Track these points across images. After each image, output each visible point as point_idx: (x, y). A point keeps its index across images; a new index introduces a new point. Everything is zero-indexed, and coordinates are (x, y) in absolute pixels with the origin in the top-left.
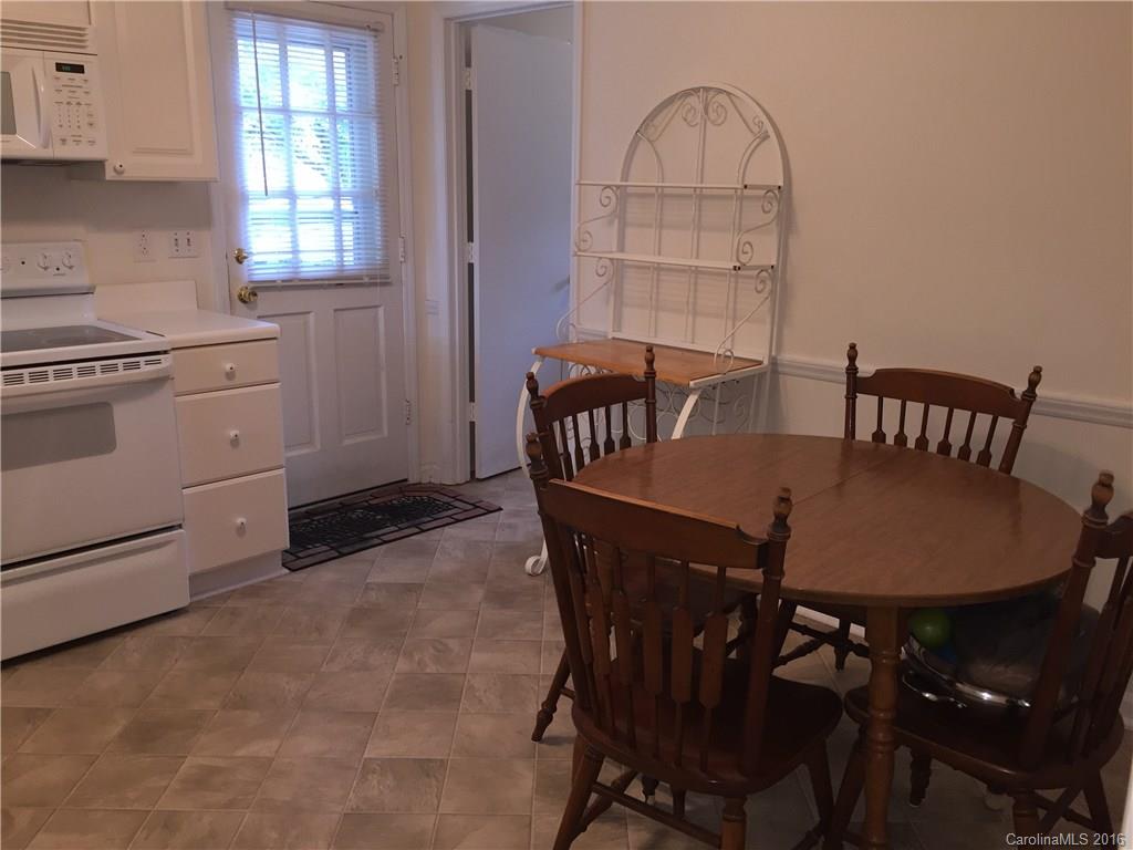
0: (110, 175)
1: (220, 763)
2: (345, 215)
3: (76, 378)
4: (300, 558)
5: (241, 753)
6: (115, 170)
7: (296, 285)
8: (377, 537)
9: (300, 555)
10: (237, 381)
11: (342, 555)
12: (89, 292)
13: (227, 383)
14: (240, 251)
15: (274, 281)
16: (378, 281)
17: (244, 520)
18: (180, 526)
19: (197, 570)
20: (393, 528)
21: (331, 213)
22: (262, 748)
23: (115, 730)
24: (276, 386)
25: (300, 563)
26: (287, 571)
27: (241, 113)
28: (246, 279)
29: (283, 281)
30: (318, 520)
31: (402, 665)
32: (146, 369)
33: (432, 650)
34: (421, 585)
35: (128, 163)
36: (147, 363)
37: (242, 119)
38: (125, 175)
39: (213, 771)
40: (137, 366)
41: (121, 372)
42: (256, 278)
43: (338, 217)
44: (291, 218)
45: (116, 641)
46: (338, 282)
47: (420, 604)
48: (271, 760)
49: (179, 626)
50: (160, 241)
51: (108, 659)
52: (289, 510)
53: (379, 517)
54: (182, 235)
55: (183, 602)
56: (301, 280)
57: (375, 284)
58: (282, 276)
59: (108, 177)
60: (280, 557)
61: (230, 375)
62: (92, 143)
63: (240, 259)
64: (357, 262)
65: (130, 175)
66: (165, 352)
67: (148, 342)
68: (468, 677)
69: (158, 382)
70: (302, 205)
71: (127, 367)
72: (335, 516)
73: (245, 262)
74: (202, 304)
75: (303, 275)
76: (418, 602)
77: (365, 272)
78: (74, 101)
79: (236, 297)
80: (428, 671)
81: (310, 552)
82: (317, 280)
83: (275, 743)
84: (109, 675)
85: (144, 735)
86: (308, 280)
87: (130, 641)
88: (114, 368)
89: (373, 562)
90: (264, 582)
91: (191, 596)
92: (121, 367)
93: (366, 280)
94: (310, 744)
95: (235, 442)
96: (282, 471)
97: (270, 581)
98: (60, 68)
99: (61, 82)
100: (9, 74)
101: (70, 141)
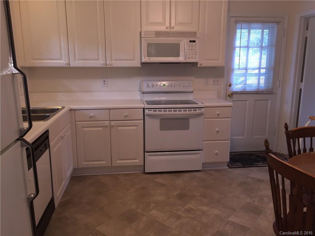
0: (199, 65)
1: (194, 208)
2: (261, 74)
3: (183, 112)
4: (232, 165)
5: (199, 207)
6: (200, 65)
7: (244, 93)
8: (256, 164)
9: (233, 164)
10: (220, 116)
11: (244, 167)
12: (192, 92)
13: (218, 117)
14: (230, 84)
15: (238, 92)
16: (269, 93)
17: (217, 152)
18: (202, 150)
19: (204, 162)
20: (262, 163)
21: (257, 73)
22: (205, 208)
23: (176, 193)
24: (230, 119)
25: (232, 166)
26: (228, 168)
27: (235, 48)
28: (231, 91)
29: (241, 92)
30: (242, 157)
31: (248, 200)
32: (198, 111)
33: (258, 199)
34: (263, 181)
35: (204, 63)
36: (199, 110)
37: (235, 50)
38: (202, 65)
39: (192, 209)
40: (196, 110)
41: (187, 112)
42: (234, 91)
43: (259, 75)
44: (245, 75)
45: (184, 174)
46: (257, 93)
47: (261, 185)
48: (206, 212)
49: (198, 174)
50: (211, 81)
51: (181, 178)
52: (230, 152)
53: (259, 159)
54: (216, 80)
55: (201, 169)
56: (245, 92)
57: (268, 94)
58: (241, 90)
59: (198, 66)
60: (227, 164)
61: (218, 115)
62: (195, 58)
63: (230, 86)
64: (264, 87)
65: (203, 65)
66: (203, 108)
67: (200, 105)
68: (266, 209)
69: (200, 115)
70: (249, 72)
71: (194, 110)
72: (247, 156)
73: (231, 87)
74: (219, 97)
75: (247, 90)
76: (260, 185)
77: (265, 90)
78: (192, 49)
79: (228, 95)
80: (255, 204)
81: (236, 164)
82: (251, 92)
83: (208, 208)
84: (179, 181)
85: (181, 196)
86: (248, 92)
87: (187, 175)
88: (191, 110)
89: (252, 171)
90: (221, 169)
91: (202, 168)
92: (192, 110)
93: (266, 92)
94: (216, 211)
95: (218, 132)
96: (229, 141)
97: (223, 169)
98: (190, 41)
99: (190, 45)
100: (179, 44)
101: (190, 58)
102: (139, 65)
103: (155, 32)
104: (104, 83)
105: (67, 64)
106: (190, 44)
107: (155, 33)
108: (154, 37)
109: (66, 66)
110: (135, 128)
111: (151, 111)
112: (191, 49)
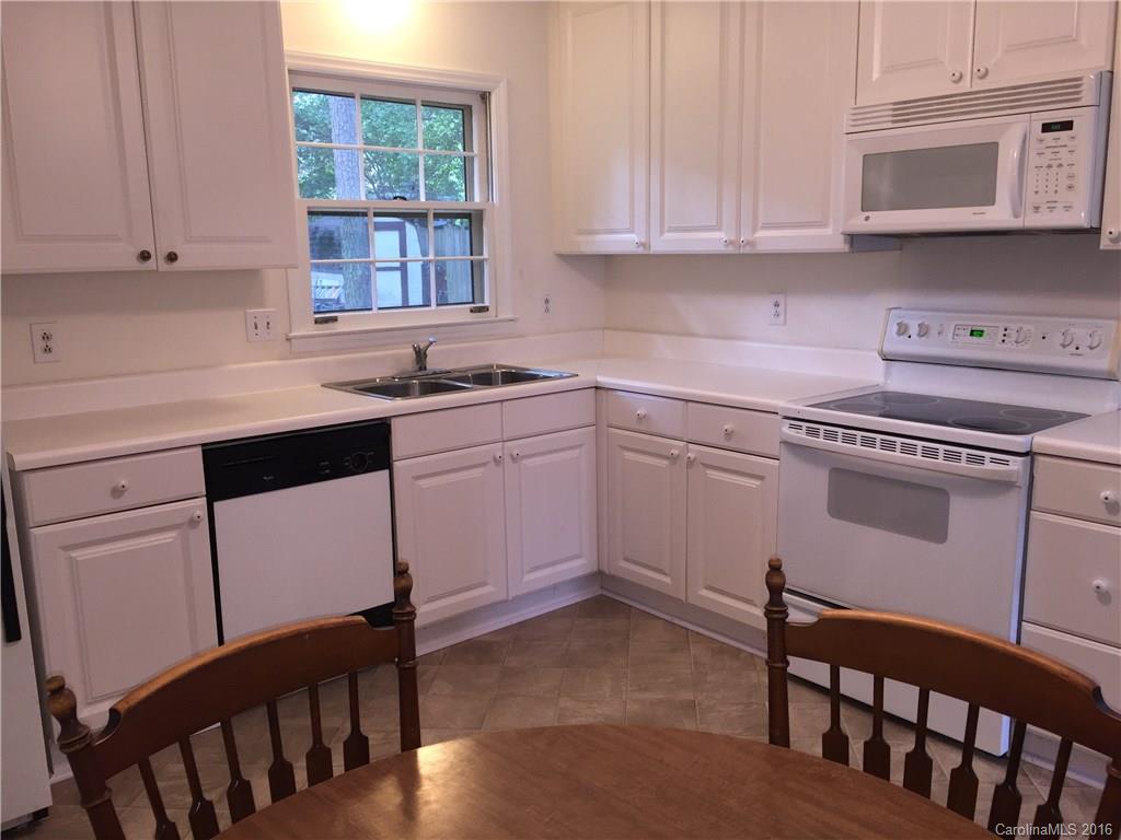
0: (1104, 243)
3: (918, 456)
32: (989, 466)
36: (993, 460)
40: (981, 461)
59: (1102, 247)
62: (1067, 207)
71: (970, 459)
78: (1055, 163)
88: (957, 457)
98: (1047, 128)
99: (1045, 144)
100: (997, 143)
101: (1044, 208)
102: (840, 245)
103: (895, 104)
104: (773, 309)
105: (643, 245)
106: (1041, 141)
107: (894, 110)
108: (891, 125)
109: (640, 250)
110: (755, 483)
111: (800, 428)
112: (1050, 166)
